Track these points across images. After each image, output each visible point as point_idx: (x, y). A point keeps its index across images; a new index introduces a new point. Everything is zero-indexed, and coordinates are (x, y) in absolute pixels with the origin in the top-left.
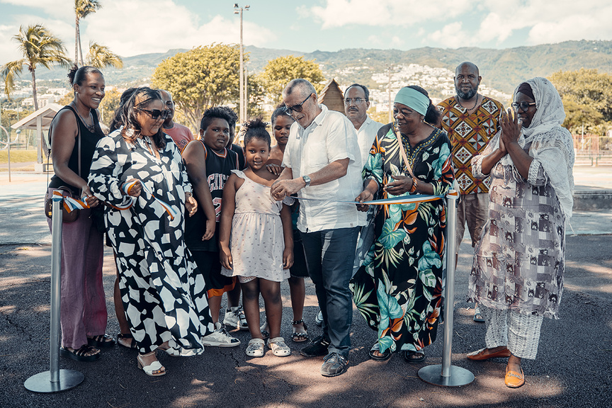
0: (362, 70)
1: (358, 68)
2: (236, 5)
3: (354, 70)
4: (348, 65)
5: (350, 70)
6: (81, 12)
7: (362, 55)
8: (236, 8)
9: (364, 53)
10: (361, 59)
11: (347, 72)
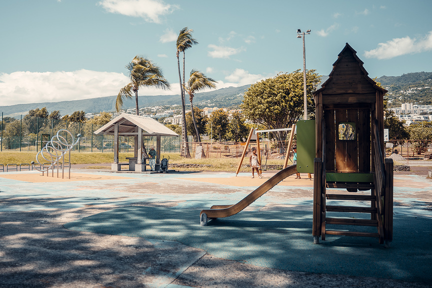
0: (424, 90)
1: (420, 89)
2: (299, 31)
3: (416, 90)
4: (411, 86)
5: (413, 90)
6: (181, 47)
7: (424, 77)
8: (299, 33)
9: (425, 75)
10: (423, 80)
11: (410, 92)
